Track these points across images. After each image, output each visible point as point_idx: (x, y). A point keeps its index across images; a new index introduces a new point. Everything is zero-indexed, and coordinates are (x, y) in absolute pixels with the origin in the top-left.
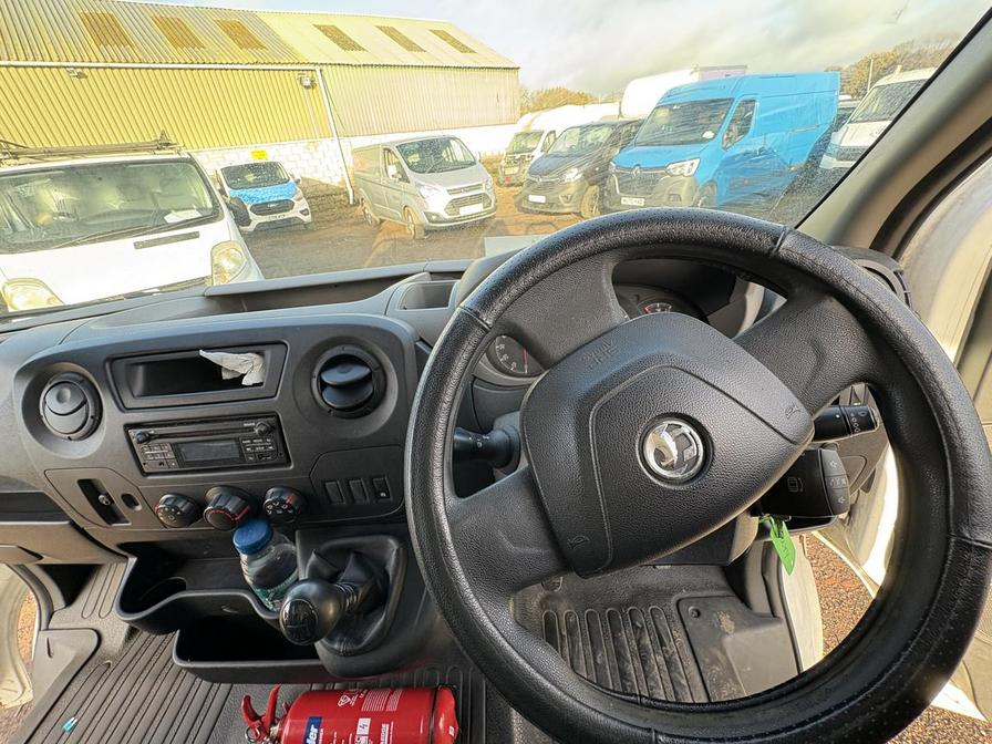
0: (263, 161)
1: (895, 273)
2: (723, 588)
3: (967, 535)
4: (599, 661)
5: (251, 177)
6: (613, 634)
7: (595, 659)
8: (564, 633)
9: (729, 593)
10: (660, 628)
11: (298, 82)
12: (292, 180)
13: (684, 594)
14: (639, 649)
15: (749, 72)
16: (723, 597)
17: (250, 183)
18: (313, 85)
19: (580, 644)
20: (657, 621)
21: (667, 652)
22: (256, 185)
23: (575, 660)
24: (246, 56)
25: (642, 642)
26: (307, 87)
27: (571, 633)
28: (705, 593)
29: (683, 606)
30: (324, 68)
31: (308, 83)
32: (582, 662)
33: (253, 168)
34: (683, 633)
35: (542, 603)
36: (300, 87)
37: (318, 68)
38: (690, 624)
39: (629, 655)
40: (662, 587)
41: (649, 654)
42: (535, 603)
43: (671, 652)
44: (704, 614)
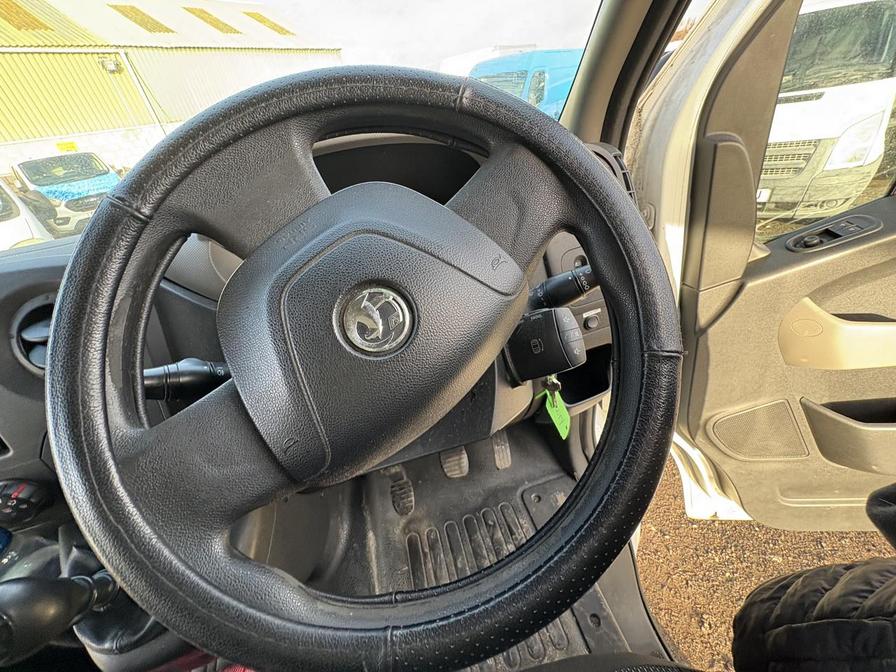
0: (73, 152)
1: (615, 157)
2: (556, 472)
3: (655, 348)
4: (459, 565)
5: (60, 172)
6: (470, 536)
7: (456, 566)
8: (427, 550)
9: (562, 474)
10: (509, 520)
11: (101, 67)
12: (112, 171)
13: (527, 485)
14: (493, 543)
15: (538, 49)
16: (558, 478)
17: (60, 178)
18: (118, 69)
19: (442, 555)
20: (506, 515)
21: (516, 539)
22: (66, 179)
23: (438, 570)
24: (25, 37)
25: (495, 537)
26: (113, 72)
27: (432, 548)
28: (544, 480)
29: (526, 496)
30: (129, 50)
31: (113, 67)
32: (445, 570)
33: (60, 161)
34: (528, 518)
35: (406, 529)
36: (104, 71)
37: (120, 50)
38: (533, 510)
39: (485, 552)
40: (509, 485)
41: (501, 545)
42: (398, 532)
43: (519, 538)
44: (544, 497)
